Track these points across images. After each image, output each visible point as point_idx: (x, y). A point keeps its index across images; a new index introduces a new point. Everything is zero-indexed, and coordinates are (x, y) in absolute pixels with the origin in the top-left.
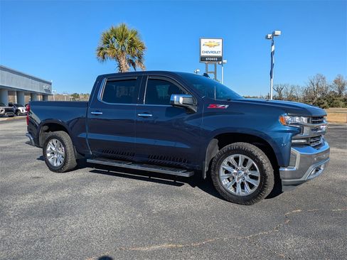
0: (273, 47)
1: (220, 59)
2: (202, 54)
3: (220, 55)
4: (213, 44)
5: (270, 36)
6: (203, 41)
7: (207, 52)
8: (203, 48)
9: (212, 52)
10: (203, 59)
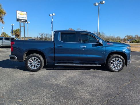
0: (52, 19)
1: (26, 21)
2: (18, 18)
3: (26, 19)
4: (22, 14)
5: (51, 15)
6: (18, 12)
7: (20, 17)
8: (18, 15)
9: (22, 17)
10: (18, 20)
